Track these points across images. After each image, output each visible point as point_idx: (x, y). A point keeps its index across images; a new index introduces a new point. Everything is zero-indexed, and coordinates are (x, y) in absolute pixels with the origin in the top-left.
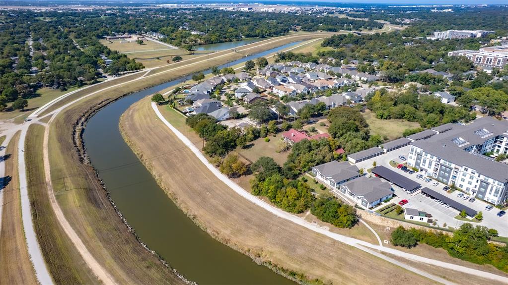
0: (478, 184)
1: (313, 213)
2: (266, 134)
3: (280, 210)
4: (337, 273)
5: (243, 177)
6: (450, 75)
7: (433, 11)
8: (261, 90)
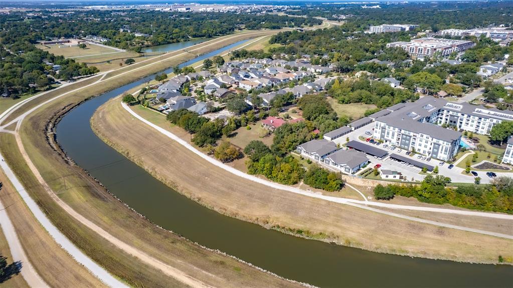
0: (432, 147)
1: (306, 183)
2: (247, 123)
3: (277, 183)
4: (336, 226)
5: (236, 161)
6: (392, 64)
7: (363, 7)
8: (228, 86)
